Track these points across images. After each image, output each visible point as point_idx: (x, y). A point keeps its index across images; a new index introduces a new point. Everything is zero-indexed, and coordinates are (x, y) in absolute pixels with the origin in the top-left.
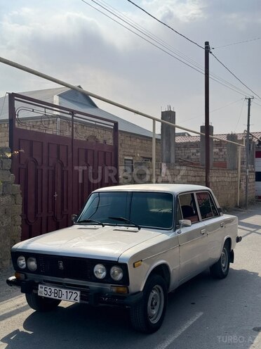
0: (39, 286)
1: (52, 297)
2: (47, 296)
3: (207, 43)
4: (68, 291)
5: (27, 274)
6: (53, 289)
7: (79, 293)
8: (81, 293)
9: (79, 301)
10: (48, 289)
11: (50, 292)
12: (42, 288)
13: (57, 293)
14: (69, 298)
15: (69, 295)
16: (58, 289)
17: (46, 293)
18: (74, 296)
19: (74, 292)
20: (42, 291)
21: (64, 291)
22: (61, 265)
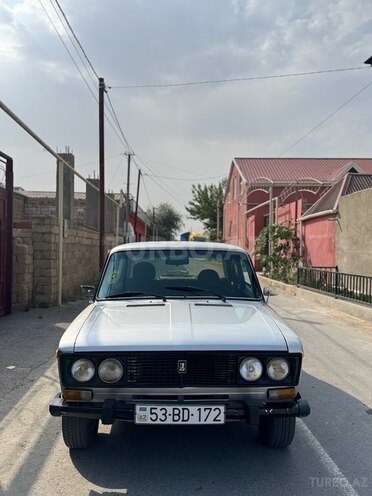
0: (138, 407)
1: (169, 421)
2: (158, 422)
3: (101, 80)
4: (202, 408)
5: (93, 389)
6: (170, 409)
7: (222, 408)
8: (226, 409)
9: (222, 422)
10: (159, 410)
11: (164, 414)
12: (145, 409)
13: (178, 415)
14: (203, 418)
15: (204, 414)
16: (180, 408)
17: (154, 417)
18: (214, 414)
19: (214, 408)
20: (144, 415)
21: (193, 409)
22: (183, 367)
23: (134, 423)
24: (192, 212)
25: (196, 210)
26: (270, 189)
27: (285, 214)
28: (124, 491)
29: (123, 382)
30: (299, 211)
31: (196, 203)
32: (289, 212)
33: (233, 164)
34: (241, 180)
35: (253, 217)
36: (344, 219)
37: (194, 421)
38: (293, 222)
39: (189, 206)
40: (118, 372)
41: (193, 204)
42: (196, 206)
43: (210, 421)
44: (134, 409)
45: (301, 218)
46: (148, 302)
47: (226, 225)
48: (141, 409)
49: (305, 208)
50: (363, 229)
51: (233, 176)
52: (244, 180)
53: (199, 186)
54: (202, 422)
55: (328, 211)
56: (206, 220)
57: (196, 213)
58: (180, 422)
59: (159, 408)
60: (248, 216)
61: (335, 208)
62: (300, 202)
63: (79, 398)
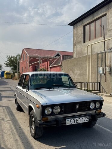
0: (67, 120)
1: (75, 123)
2: (73, 124)
4: (83, 118)
5: (51, 116)
6: (75, 119)
7: (88, 117)
9: (88, 121)
10: (72, 120)
11: (74, 121)
12: (69, 120)
13: (78, 121)
14: (84, 121)
15: (84, 119)
16: (78, 119)
17: (71, 122)
18: (86, 119)
19: (86, 117)
20: (69, 122)
21: (81, 118)
22: (77, 107)
23: (66, 125)
24: (7, 64)
25: (8, 64)
26: (39, 58)
27: (43, 65)
28: (64, 146)
29: (60, 113)
30: (49, 65)
31: (8, 62)
32: (45, 65)
33: (23, 50)
34: (26, 55)
35: (32, 66)
36: (63, 67)
37: (81, 122)
38: (47, 68)
39: (6, 63)
40: (59, 110)
41: (7, 62)
42: (8, 63)
43: (85, 121)
44: (66, 121)
45: (49, 67)
46: (49, 89)
47: (21, 69)
48: (68, 121)
49: (50, 64)
50: (70, 70)
51: (23, 53)
52: (28, 55)
53: (9, 56)
54: (84, 122)
55: (59, 65)
56: (12, 67)
57: (8, 65)
58: (78, 123)
59: (73, 119)
60: (30, 66)
61: (61, 64)
62: (49, 62)
63: (48, 120)
